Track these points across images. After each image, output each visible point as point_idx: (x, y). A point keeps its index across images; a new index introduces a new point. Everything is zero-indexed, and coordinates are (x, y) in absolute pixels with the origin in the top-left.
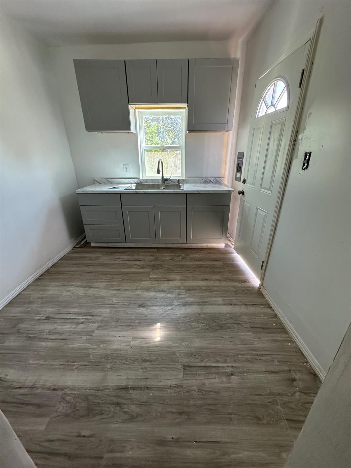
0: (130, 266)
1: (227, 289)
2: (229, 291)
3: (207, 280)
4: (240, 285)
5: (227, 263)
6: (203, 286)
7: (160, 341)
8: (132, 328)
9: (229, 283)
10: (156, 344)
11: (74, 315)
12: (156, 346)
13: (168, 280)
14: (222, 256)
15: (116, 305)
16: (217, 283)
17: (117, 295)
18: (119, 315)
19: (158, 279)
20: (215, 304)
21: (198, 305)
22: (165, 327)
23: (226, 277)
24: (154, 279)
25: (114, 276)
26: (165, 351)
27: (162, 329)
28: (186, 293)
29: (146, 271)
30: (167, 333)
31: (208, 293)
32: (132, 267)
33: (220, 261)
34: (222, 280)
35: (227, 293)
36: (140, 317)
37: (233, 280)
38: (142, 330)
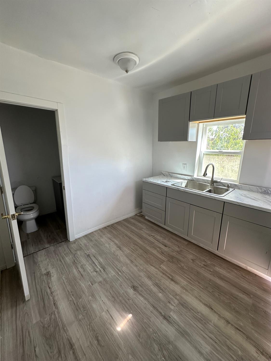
0: (155, 247)
1: (228, 342)
2: (229, 348)
3: (212, 309)
4: (255, 355)
5: (259, 307)
6: (201, 313)
7: (118, 332)
8: (113, 300)
9: (239, 338)
10: (114, 332)
11: (98, 263)
12: (112, 334)
13: (172, 280)
14: (259, 293)
15: (121, 273)
16: (221, 324)
17: (128, 266)
18: (116, 283)
19: (165, 273)
20: (196, 348)
21: (177, 330)
22: (133, 324)
23: (242, 324)
24: (162, 270)
25: (138, 249)
26: (114, 346)
27: (129, 323)
28: (176, 306)
29: (162, 258)
30: (129, 330)
31: (199, 325)
32: (156, 249)
33: (251, 298)
34: (232, 325)
35: (225, 348)
36: (125, 297)
37: (248, 338)
38: (117, 310)
